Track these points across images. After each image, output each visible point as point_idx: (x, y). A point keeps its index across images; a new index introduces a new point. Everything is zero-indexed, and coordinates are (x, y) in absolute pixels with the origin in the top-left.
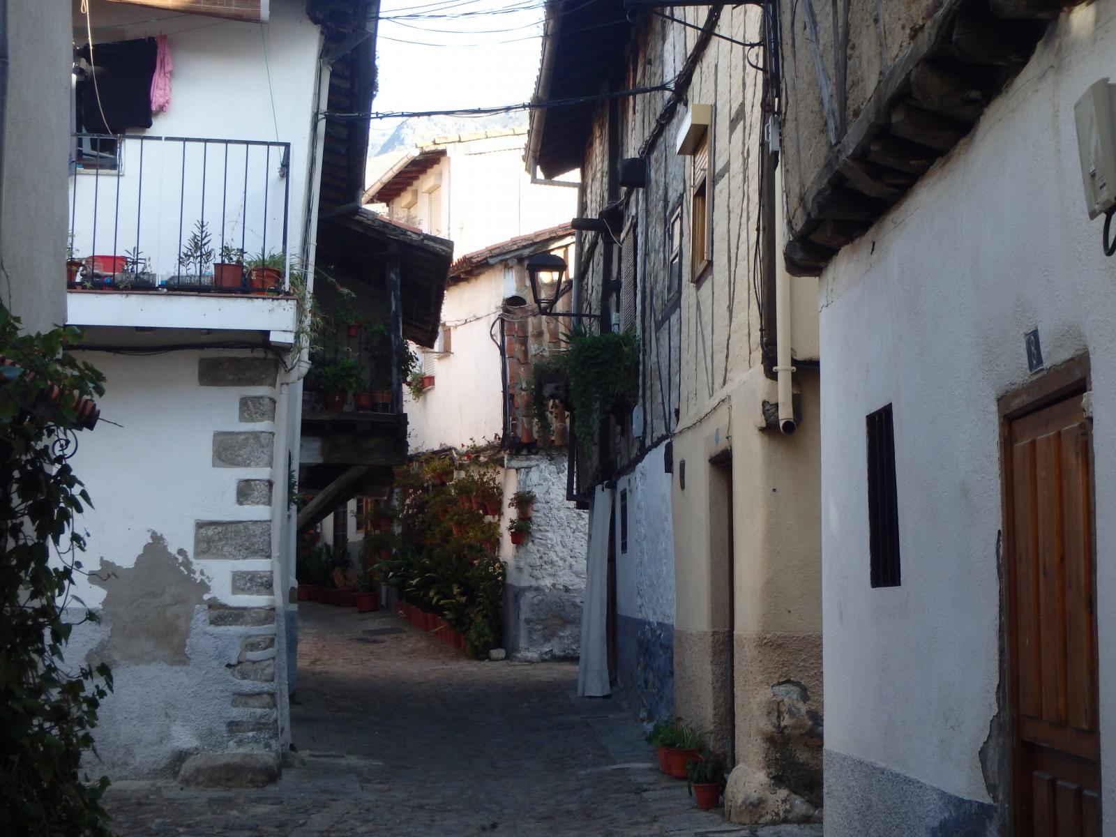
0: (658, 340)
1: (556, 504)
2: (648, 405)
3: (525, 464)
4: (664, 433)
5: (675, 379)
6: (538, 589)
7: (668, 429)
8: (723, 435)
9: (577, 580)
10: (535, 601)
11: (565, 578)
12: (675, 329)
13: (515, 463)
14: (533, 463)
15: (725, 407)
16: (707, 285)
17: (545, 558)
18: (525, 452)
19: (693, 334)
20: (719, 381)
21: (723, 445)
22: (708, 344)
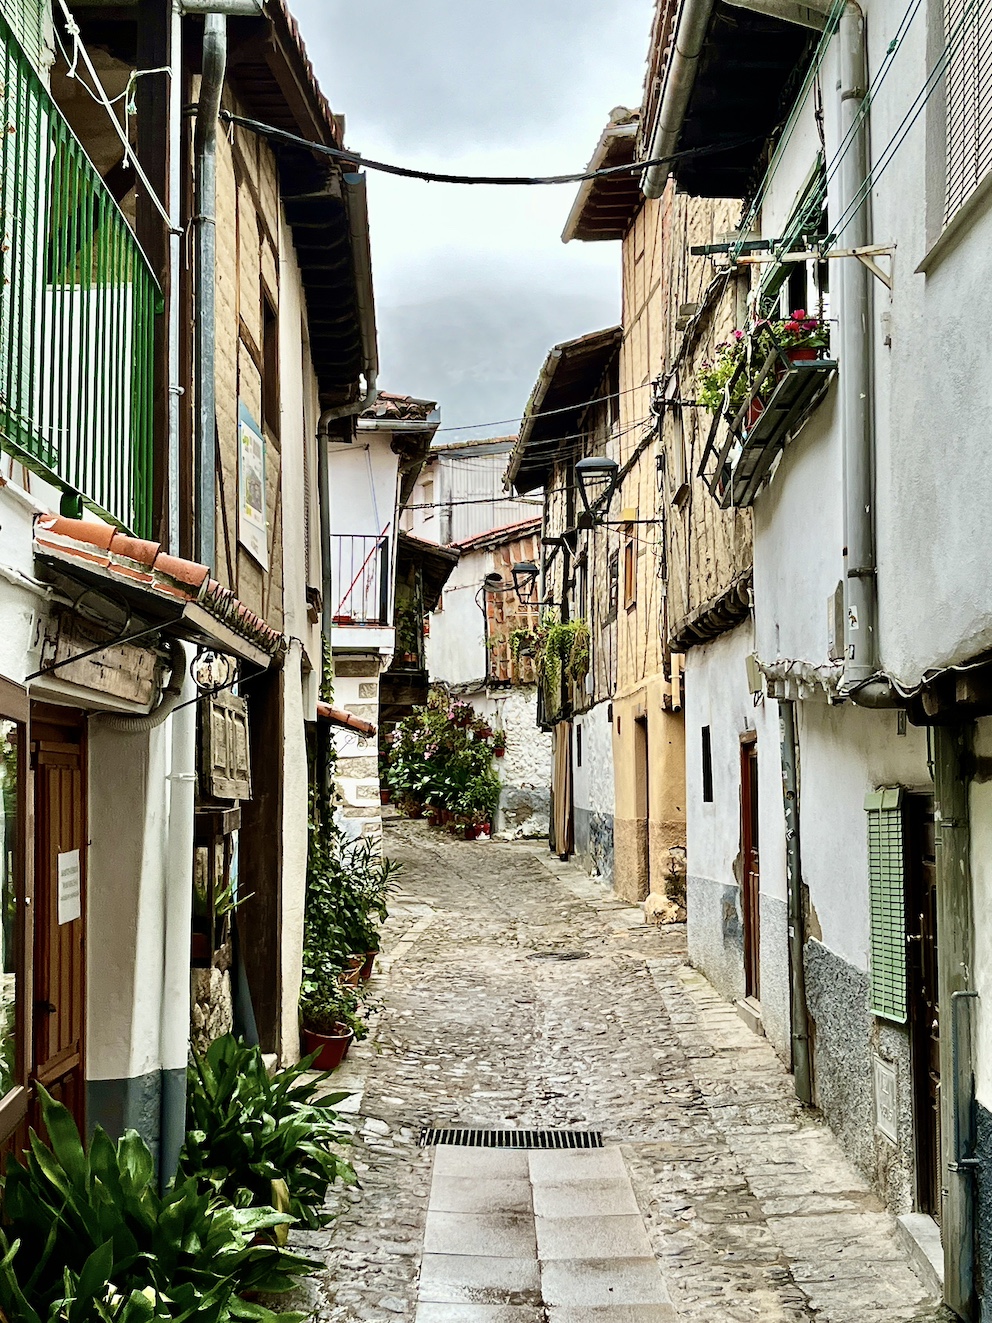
0: (602, 635)
1: (526, 726)
2: (596, 674)
3: (503, 696)
4: (607, 695)
5: (614, 664)
6: (512, 787)
7: (609, 693)
8: (643, 708)
9: (540, 780)
10: (510, 795)
11: (534, 780)
12: (614, 633)
13: (494, 696)
14: (508, 695)
15: (644, 692)
16: (633, 614)
17: (517, 764)
18: (501, 687)
19: (625, 640)
20: (640, 675)
21: (642, 713)
22: (634, 651)
